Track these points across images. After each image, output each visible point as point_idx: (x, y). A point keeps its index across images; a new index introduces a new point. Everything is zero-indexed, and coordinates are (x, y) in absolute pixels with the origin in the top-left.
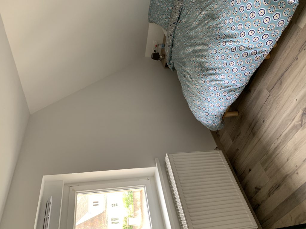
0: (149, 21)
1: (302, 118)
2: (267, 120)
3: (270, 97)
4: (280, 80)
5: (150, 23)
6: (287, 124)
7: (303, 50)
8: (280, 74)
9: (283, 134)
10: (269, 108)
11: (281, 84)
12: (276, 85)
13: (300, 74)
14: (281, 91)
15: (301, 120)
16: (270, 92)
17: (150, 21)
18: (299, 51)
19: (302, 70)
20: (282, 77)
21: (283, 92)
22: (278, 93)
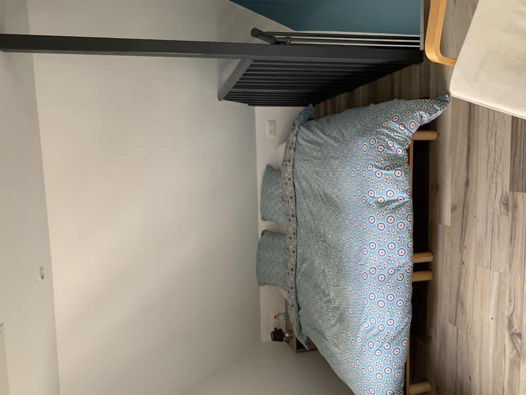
0: (259, 283)
1: (513, 343)
2: (473, 374)
3: (459, 333)
4: (459, 301)
5: (261, 286)
6: (502, 365)
7: (464, 249)
8: (455, 292)
9: (506, 385)
10: (466, 350)
11: (463, 306)
12: (458, 311)
13: (476, 281)
14: (468, 316)
15: (515, 347)
16: (455, 324)
17: (261, 283)
18: (461, 252)
19: (476, 275)
20: (459, 295)
21: (471, 316)
22: (466, 320)
